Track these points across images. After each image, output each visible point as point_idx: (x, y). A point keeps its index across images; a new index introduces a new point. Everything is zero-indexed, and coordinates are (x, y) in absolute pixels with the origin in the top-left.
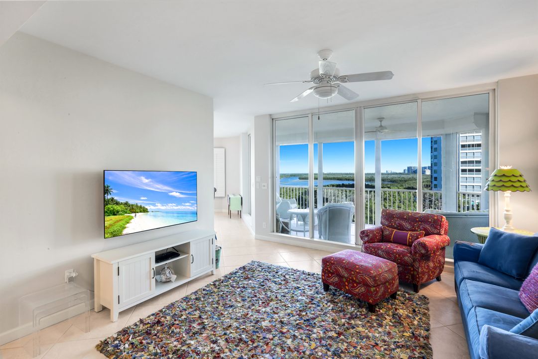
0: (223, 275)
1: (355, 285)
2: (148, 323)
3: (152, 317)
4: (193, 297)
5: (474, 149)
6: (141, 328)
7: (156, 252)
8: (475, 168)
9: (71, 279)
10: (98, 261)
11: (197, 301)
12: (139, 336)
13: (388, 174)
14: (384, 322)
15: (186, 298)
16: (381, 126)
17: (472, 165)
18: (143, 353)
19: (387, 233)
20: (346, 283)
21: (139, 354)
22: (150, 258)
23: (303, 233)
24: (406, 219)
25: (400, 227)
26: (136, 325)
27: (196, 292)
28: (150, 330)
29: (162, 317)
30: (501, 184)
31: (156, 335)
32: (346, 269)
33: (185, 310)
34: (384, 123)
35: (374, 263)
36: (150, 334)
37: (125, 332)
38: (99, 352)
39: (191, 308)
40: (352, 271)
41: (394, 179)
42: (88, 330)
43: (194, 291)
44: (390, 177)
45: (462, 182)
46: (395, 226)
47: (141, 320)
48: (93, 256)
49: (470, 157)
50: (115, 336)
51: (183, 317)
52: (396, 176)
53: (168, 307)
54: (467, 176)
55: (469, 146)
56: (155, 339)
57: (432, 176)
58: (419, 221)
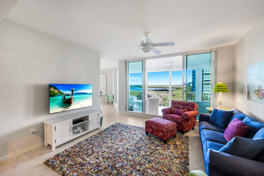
0: (104, 129)
1: (159, 132)
2: (69, 151)
3: (70, 148)
4: (90, 139)
5: (209, 75)
6: (65, 154)
7: (73, 120)
8: (207, 83)
9: (33, 133)
10: (46, 124)
11: (91, 141)
12: (64, 157)
13: (175, 85)
14: (170, 147)
15: (87, 139)
16: (171, 66)
17: (208, 81)
18: (65, 165)
19: (173, 110)
20: (155, 132)
21: (63, 165)
22: (70, 123)
23: (139, 110)
24: (181, 104)
25: (178, 108)
26: (63, 152)
27: (91, 137)
28: (69, 154)
29: (75, 148)
30: (218, 90)
31: (72, 156)
32: (155, 126)
33: (86, 145)
34: (173, 64)
35: (167, 123)
36: (69, 156)
37: (58, 156)
38: (45, 165)
39: (88, 144)
40: (158, 126)
41: (178, 87)
42: (40, 155)
43: (90, 136)
44: (176, 87)
45: (204, 89)
46: (176, 107)
47: (65, 150)
48: (44, 122)
49: (207, 79)
50: (53, 157)
51: (84, 148)
52: (178, 86)
53: (78, 144)
54: (207, 86)
55: (207, 74)
56: (71, 158)
57: (193, 86)
58: (186, 105)
